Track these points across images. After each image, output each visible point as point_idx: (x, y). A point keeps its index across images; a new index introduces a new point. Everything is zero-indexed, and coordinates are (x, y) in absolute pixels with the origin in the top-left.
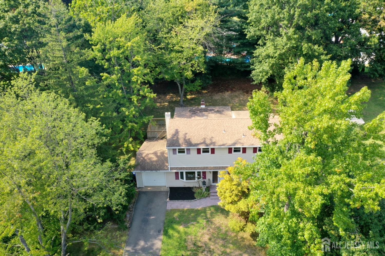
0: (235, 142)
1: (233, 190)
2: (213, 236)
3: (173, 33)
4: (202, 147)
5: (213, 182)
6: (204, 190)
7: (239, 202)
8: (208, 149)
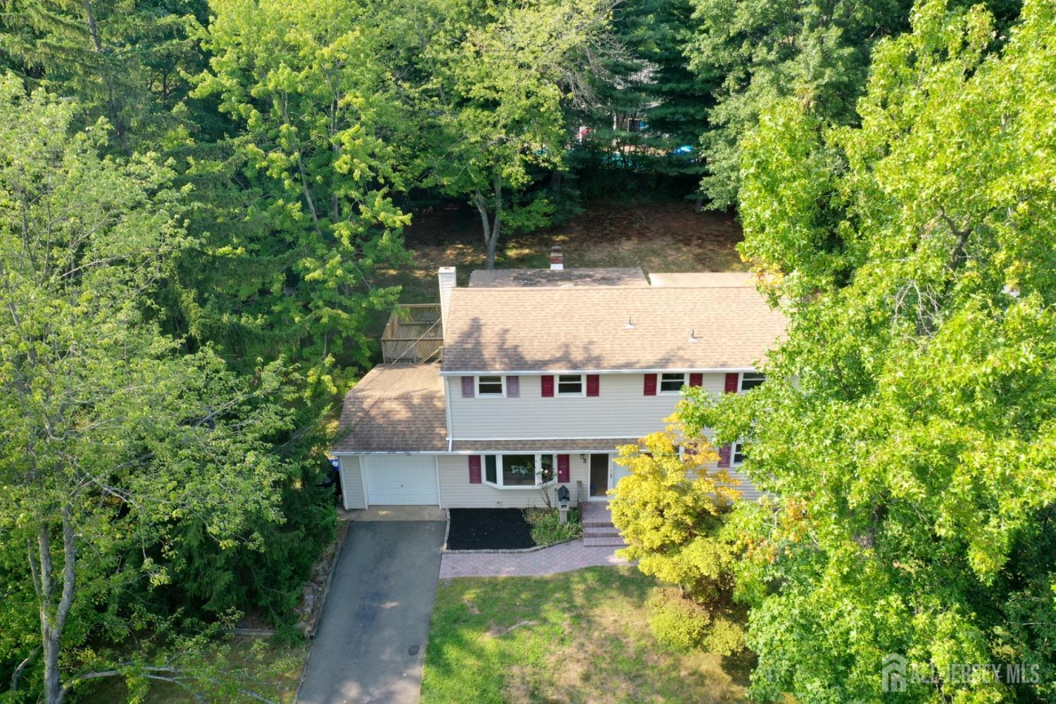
0: (667, 356)
1: (668, 504)
2: (596, 667)
3: (469, 50)
4: (557, 371)
5: (592, 494)
6: (563, 518)
7: (687, 546)
8: (578, 378)
